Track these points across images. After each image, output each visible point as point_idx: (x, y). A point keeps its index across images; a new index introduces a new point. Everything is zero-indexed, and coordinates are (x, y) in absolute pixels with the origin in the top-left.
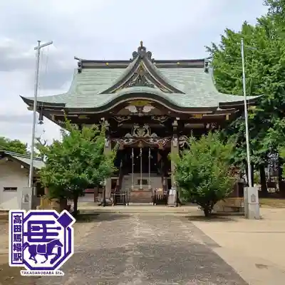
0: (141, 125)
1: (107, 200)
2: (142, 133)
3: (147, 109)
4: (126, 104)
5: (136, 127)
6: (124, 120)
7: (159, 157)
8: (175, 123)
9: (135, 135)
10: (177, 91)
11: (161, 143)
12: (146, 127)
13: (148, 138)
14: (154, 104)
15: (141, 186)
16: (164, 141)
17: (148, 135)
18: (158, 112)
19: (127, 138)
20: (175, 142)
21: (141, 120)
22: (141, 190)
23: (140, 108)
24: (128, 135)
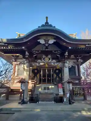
0: (47, 56)
1: (25, 100)
3: (51, 41)
5: (44, 56)
6: (37, 52)
8: (67, 54)
9: (43, 61)
12: (50, 56)
13: (50, 62)
15: (46, 91)
16: (59, 65)
17: (50, 61)
19: (38, 62)
20: (66, 65)
22: (46, 93)
23: (47, 41)
24: (39, 61)
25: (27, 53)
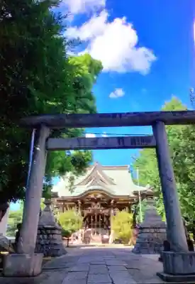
0: (96, 203)
2: (96, 207)
3: (99, 196)
4: (89, 194)
5: (94, 204)
6: (88, 200)
7: (105, 219)
8: (112, 202)
10: (114, 184)
11: (105, 212)
12: (98, 204)
14: (102, 194)
16: (107, 211)
17: (99, 208)
18: (103, 196)
20: (112, 211)
21: (96, 201)
23: (95, 196)
24: (89, 208)
25: (80, 203)
